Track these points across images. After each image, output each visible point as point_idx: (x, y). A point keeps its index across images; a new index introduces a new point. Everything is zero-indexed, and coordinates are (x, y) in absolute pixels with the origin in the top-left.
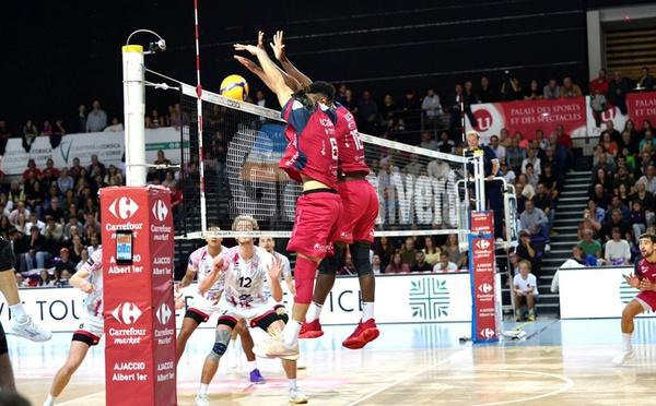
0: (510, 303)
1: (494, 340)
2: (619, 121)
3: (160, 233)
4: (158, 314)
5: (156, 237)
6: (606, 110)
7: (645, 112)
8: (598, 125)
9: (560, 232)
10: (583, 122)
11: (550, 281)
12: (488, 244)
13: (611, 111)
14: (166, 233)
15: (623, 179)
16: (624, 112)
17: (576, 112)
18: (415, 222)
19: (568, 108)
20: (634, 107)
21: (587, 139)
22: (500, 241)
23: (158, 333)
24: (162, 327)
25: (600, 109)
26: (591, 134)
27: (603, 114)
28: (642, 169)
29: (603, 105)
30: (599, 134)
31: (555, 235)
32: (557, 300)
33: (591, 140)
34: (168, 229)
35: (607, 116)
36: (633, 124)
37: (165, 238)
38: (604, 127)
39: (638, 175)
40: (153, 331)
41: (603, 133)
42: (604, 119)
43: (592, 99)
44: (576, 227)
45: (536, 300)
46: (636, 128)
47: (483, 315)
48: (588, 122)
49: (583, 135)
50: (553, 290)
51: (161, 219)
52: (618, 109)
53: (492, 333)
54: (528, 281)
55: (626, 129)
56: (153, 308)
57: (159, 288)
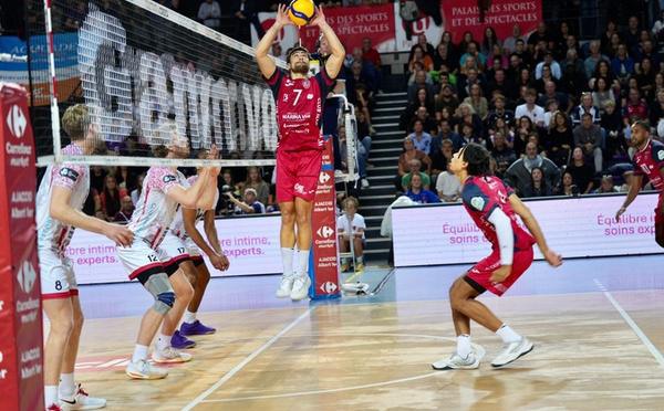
0: (348, 250)
1: (336, 295)
2: (433, 34)
3: (18, 156)
4: (19, 277)
5: (14, 162)
6: (418, 20)
7: (463, 22)
8: (409, 38)
9: (376, 164)
10: (392, 34)
11: (379, 223)
12: (327, 177)
13: (424, 21)
14: (25, 156)
15: (447, 100)
16: (438, 23)
17: (383, 22)
18: (263, 148)
19: (374, 17)
20: (450, 16)
21: (396, 54)
22: (339, 173)
23: (21, 306)
24: (24, 297)
25: (412, 18)
26: (400, 49)
27: (415, 24)
28: (467, 88)
29: (414, 14)
30: (410, 49)
31: (372, 168)
32: (390, 245)
33: (401, 56)
34: (27, 150)
35: (420, 27)
36: (450, 36)
37: (24, 162)
38: (415, 40)
39: (463, 96)
40: (14, 304)
41: (414, 48)
42: (416, 30)
43: (401, 7)
44: (397, 158)
45: (365, 246)
46: (454, 41)
47: (323, 265)
48: (397, 34)
49: (391, 49)
50: (382, 234)
51: (18, 135)
52: (431, 19)
53: (334, 287)
54: (354, 223)
55: (442, 42)
56: (13, 268)
57: (20, 238)
